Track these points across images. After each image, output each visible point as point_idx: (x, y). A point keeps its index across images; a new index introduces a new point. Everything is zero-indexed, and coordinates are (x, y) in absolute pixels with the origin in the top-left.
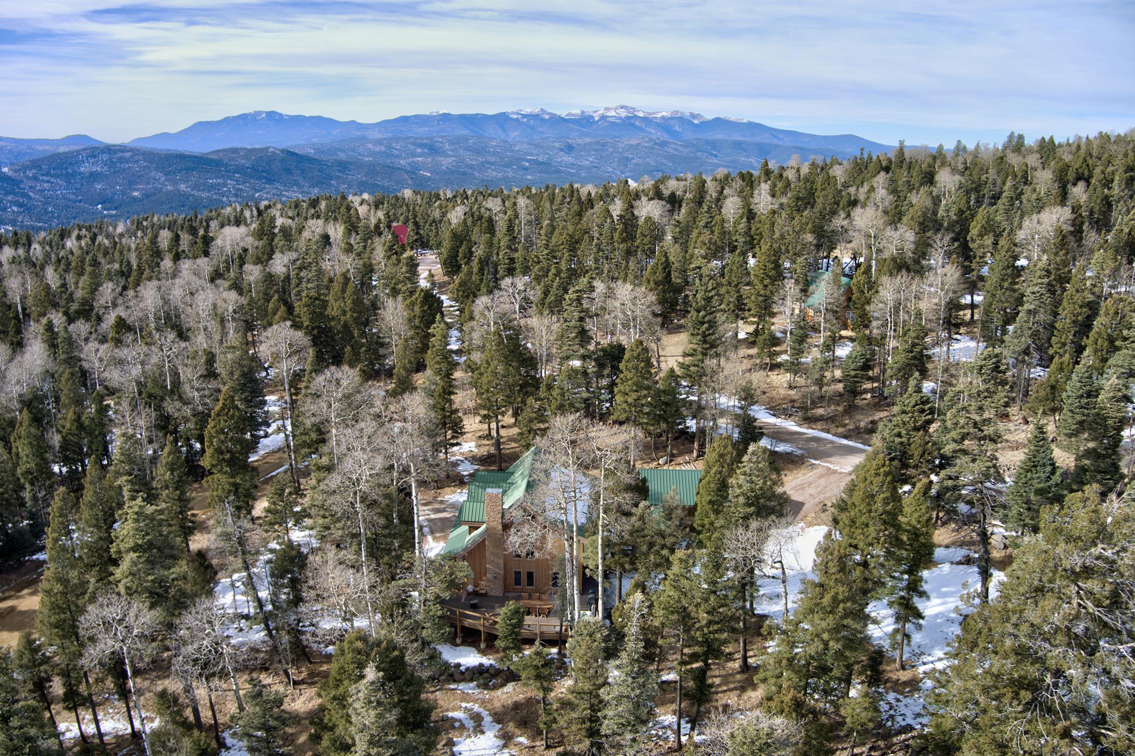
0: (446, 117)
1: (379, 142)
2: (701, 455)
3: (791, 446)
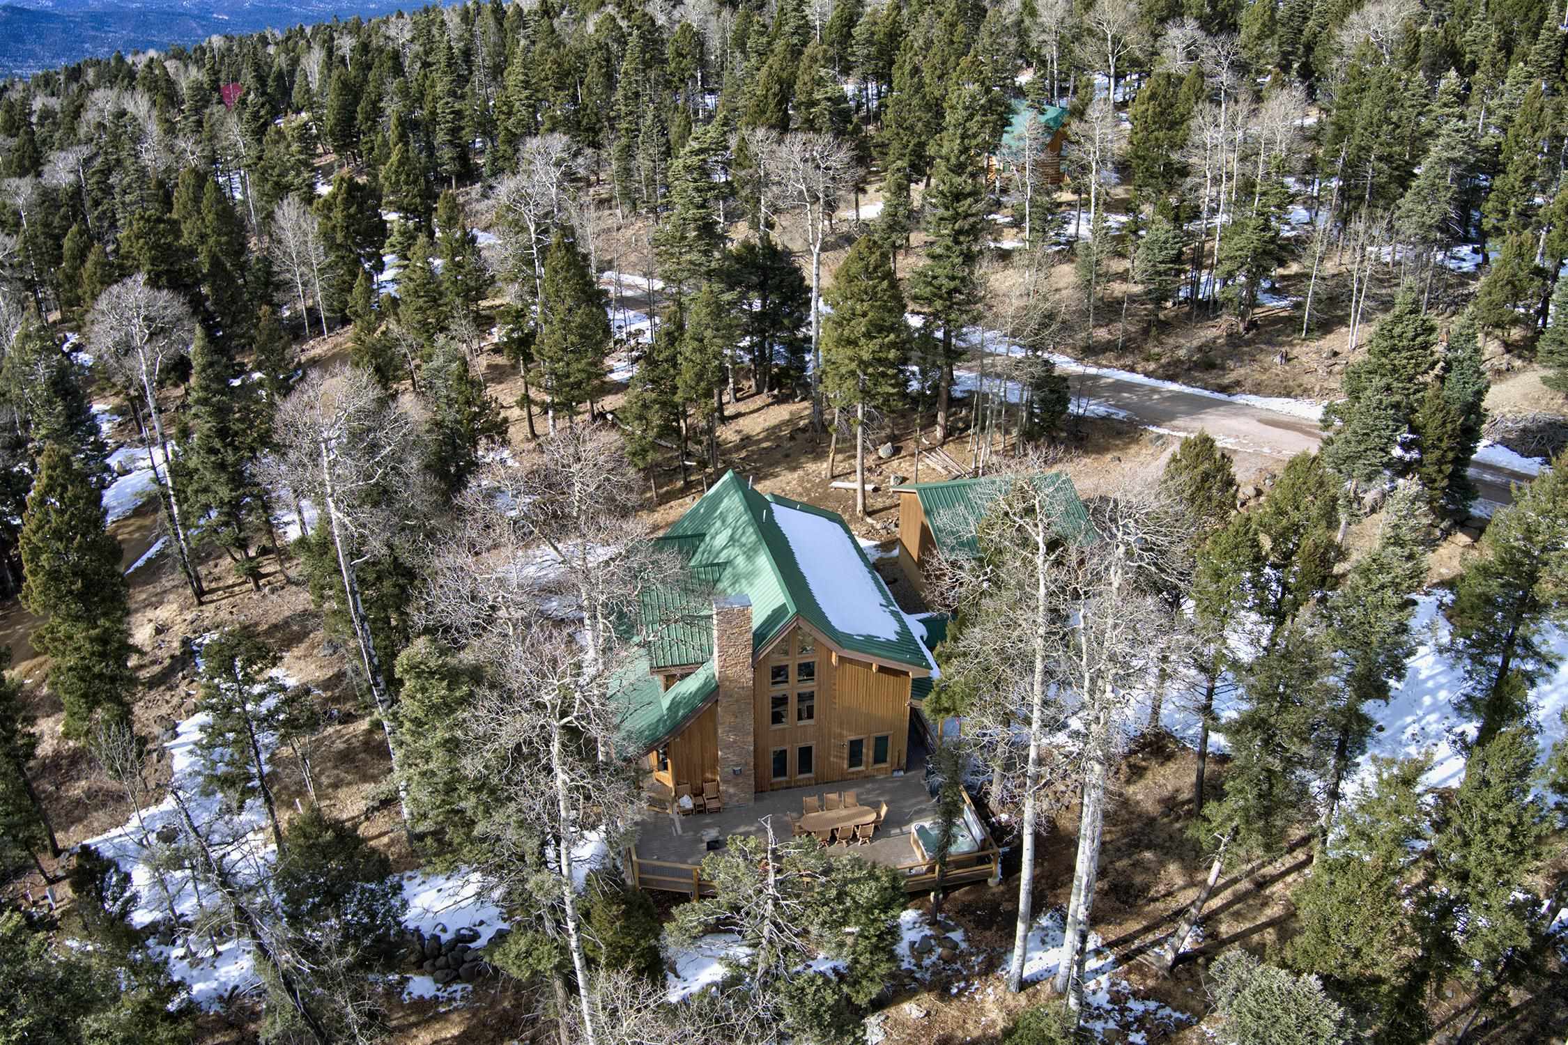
2: (949, 433)
3: (1099, 404)
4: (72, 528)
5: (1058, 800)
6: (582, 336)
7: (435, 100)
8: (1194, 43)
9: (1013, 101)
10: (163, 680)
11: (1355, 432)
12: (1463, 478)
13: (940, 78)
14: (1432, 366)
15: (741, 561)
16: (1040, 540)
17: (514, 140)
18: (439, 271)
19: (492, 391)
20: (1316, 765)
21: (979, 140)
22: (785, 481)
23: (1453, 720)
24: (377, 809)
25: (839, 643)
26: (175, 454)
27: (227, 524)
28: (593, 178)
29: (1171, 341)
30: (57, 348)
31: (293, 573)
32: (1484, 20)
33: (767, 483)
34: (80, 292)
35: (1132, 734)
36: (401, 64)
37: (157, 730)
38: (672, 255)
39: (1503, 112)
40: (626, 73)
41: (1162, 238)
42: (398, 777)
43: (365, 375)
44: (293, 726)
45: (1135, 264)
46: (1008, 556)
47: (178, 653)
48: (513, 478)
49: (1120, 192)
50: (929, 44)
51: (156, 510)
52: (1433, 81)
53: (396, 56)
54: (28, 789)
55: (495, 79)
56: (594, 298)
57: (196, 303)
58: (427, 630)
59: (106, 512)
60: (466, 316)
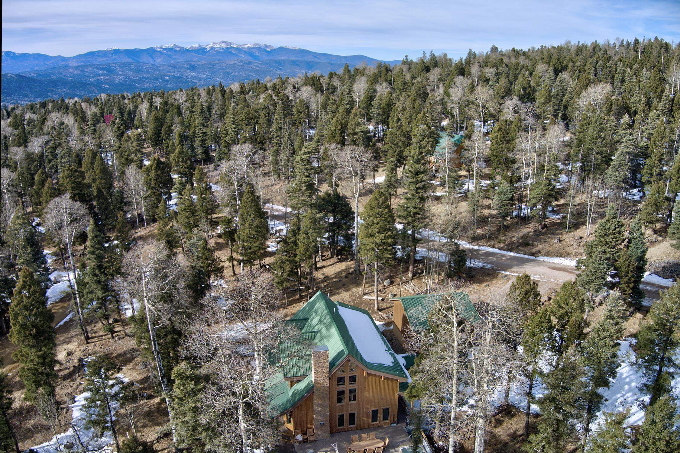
0: (117, 51)
1: (77, 68)
2: (414, 275)
3: (479, 262)
4: (33, 305)
5: (464, 436)
6: (257, 231)
7: (195, 127)
8: (517, 107)
9: (440, 133)
10: (69, 377)
11: (590, 271)
12: (638, 289)
13: (409, 123)
14: (623, 241)
15: (324, 330)
16: (454, 321)
17: (228, 146)
18: (195, 201)
19: (217, 254)
20: (578, 417)
21: (427, 149)
22: (344, 296)
23: (639, 395)
24: (163, 438)
25: (367, 367)
26: (79, 275)
27: (100, 308)
28: (262, 163)
29: (510, 234)
30: (30, 224)
31: (128, 331)
32: (639, 93)
33: (336, 297)
34: (41, 199)
35: (496, 406)
36: (181, 111)
37: (66, 399)
38: (296, 197)
39: (648, 131)
40: (276, 119)
41: (505, 190)
42: (172, 424)
43: (162, 244)
44: (126, 399)
45: (494, 201)
46: (440, 328)
47: (77, 365)
48: (226, 292)
49: (486, 171)
50: (404, 108)
51: (70, 300)
52: (618, 119)
53: (179, 108)
54: (7, 423)
55: (221, 119)
56: (262, 215)
57: (91, 208)
58: (186, 358)
59: (48, 298)
60: (206, 221)
